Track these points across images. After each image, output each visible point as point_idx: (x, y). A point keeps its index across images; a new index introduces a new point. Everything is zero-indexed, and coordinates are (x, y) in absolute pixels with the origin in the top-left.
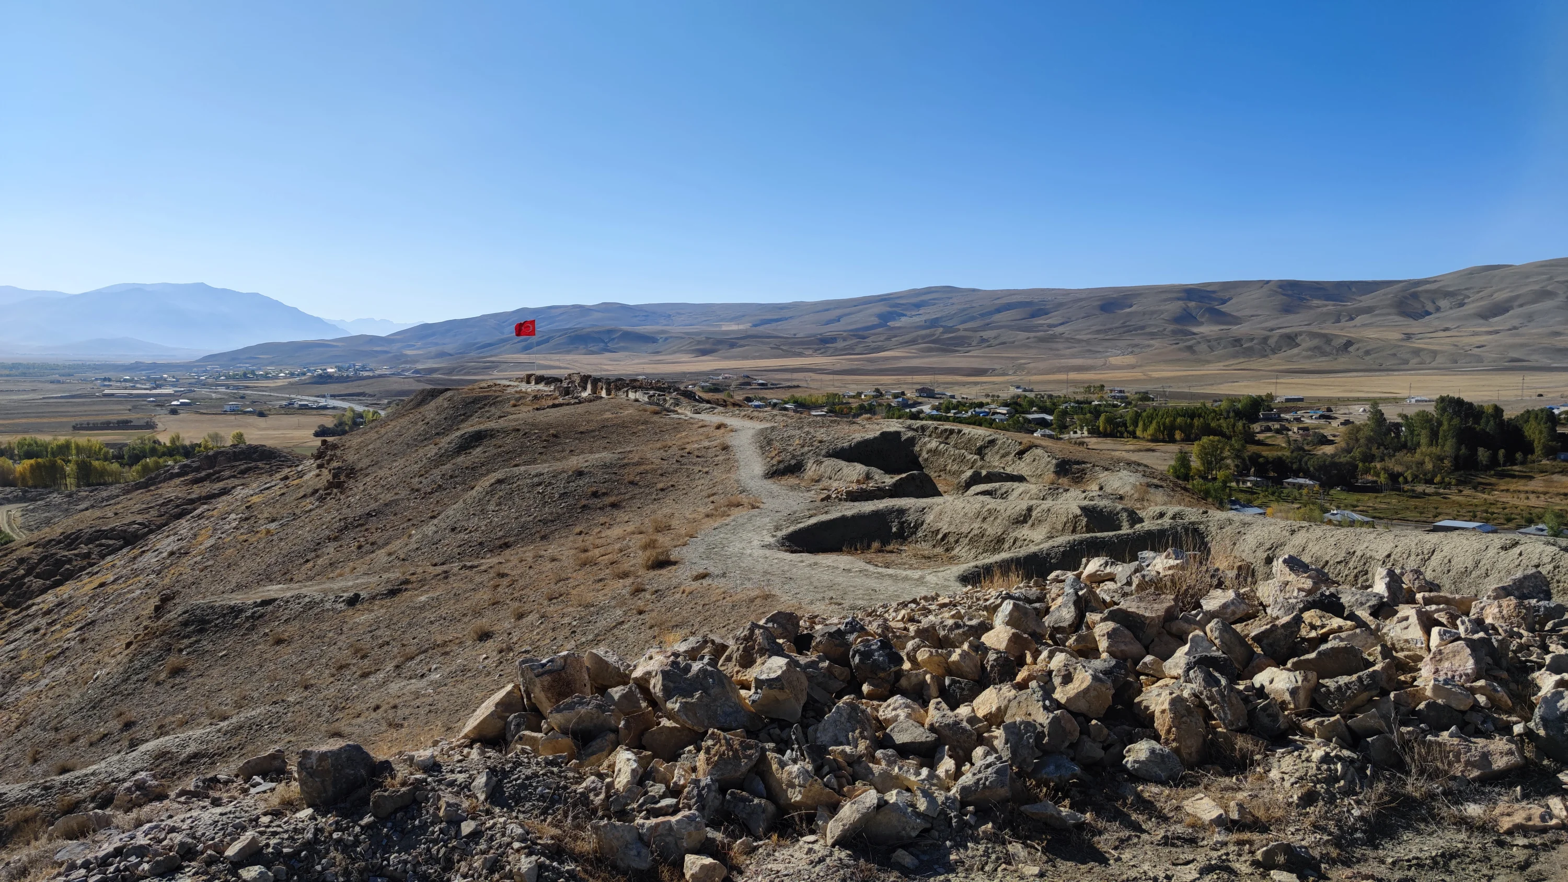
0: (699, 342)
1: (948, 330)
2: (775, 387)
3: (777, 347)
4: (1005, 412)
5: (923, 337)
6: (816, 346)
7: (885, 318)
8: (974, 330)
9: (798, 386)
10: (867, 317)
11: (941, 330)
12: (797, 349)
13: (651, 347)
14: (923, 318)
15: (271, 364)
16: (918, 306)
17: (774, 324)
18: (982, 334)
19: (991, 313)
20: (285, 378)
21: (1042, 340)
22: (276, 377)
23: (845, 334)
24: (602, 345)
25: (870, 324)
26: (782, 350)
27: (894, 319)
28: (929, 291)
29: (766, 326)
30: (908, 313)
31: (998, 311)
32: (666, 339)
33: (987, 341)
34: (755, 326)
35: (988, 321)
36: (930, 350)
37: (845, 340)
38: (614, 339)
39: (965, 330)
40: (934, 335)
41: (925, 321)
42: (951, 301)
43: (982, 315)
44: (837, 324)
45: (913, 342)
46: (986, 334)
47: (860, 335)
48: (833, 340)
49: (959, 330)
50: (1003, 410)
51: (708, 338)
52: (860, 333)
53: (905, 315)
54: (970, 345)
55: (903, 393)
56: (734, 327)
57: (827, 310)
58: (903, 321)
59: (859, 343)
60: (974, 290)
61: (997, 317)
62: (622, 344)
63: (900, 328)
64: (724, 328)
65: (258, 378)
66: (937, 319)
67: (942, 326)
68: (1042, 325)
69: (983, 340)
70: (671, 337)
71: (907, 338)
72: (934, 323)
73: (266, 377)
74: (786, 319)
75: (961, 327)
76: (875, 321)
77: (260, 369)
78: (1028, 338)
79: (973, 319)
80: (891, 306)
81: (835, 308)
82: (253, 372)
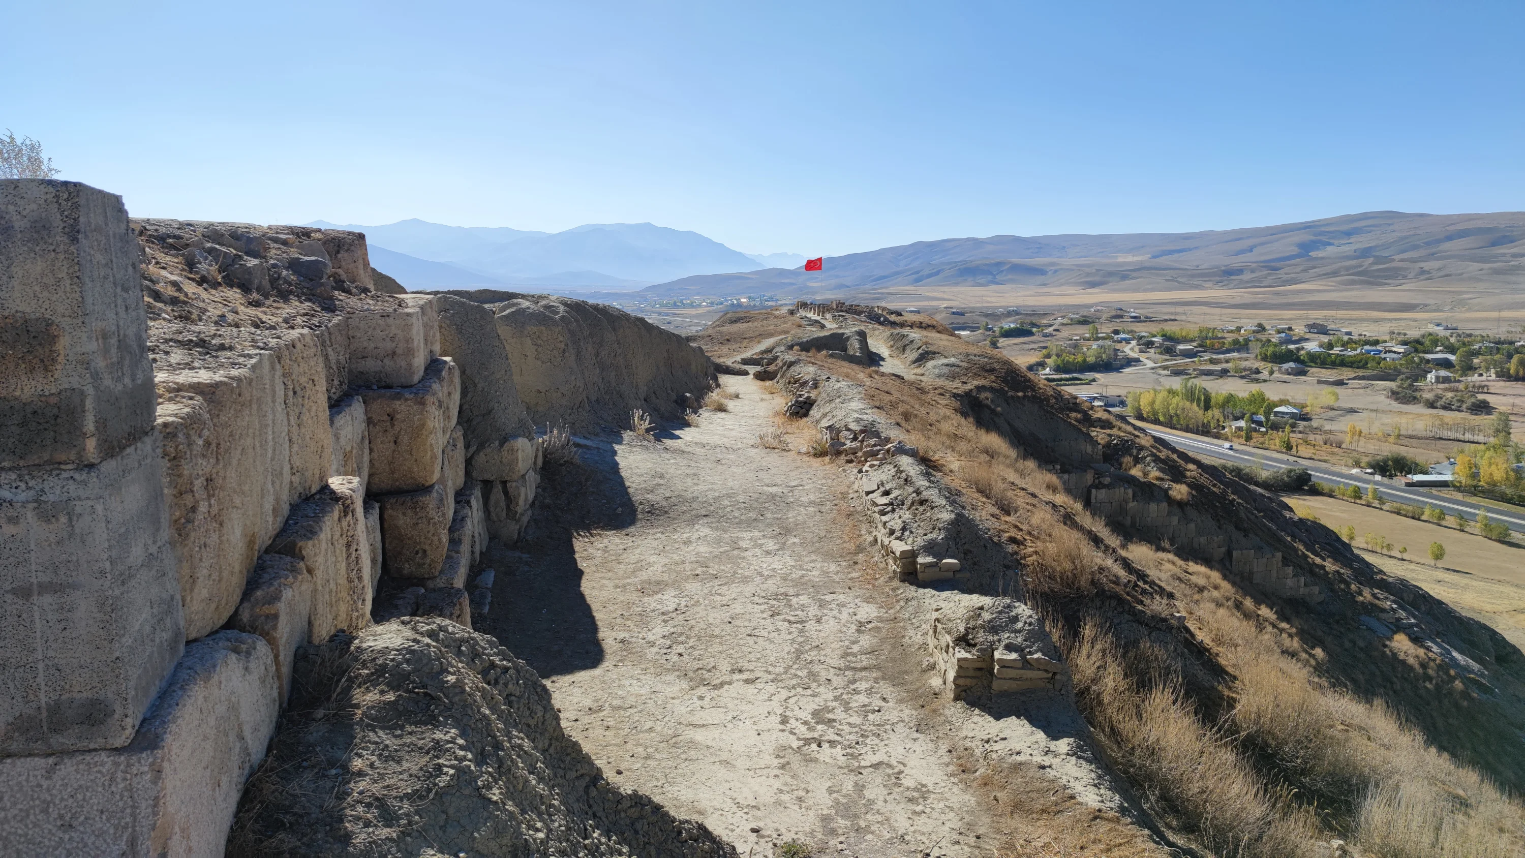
0: (1088, 275)
1: (1379, 260)
2: (1149, 320)
3: (1174, 280)
4: (1402, 350)
5: (1347, 269)
6: (1218, 279)
7: (1306, 248)
8: (1413, 261)
9: (1175, 320)
10: (1286, 247)
11: (1371, 260)
12: (1196, 282)
13: (1040, 279)
14: (1354, 247)
15: (698, 294)
16: (1349, 234)
17: (1176, 256)
18: (1422, 265)
19: (1439, 241)
20: (706, 306)
21: (1497, 272)
22: (699, 306)
23: (1254, 265)
24: (990, 277)
25: (1288, 254)
26: (1179, 282)
27: (1318, 249)
28: (1365, 216)
29: (1167, 257)
30: (1336, 242)
31: (1449, 238)
32: (1056, 271)
33: (1429, 273)
34: (1154, 257)
35: (1434, 250)
36: (1353, 282)
37: (1253, 271)
38: (1002, 271)
39: (1402, 260)
40: (1361, 266)
41: (1355, 251)
42: (1391, 228)
43: (1428, 244)
44: (1249, 254)
45: (1335, 273)
46: (1426, 266)
47: (1271, 266)
48: (1240, 271)
49: (1394, 260)
50: (1401, 349)
51: (1098, 270)
52: (1273, 264)
53: (1330, 244)
54: (1405, 277)
55: (1290, 329)
56: (1130, 258)
57: (1240, 239)
58: (1330, 251)
59: (1269, 274)
60: (1422, 215)
61: (1447, 246)
62: (1010, 277)
63: (1322, 258)
64: (1120, 260)
65: (685, 306)
66: (1370, 247)
67: (1374, 256)
68: (1504, 255)
69: (1423, 272)
70: (1061, 269)
71: (1328, 269)
72: (1365, 253)
73: (691, 306)
74: (1190, 250)
75: (1397, 257)
76: (1296, 250)
77: (688, 299)
78: (1481, 270)
79: (1415, 247)
80: (1315, 235)
81: (1248, 237)
82: (681, 302)
